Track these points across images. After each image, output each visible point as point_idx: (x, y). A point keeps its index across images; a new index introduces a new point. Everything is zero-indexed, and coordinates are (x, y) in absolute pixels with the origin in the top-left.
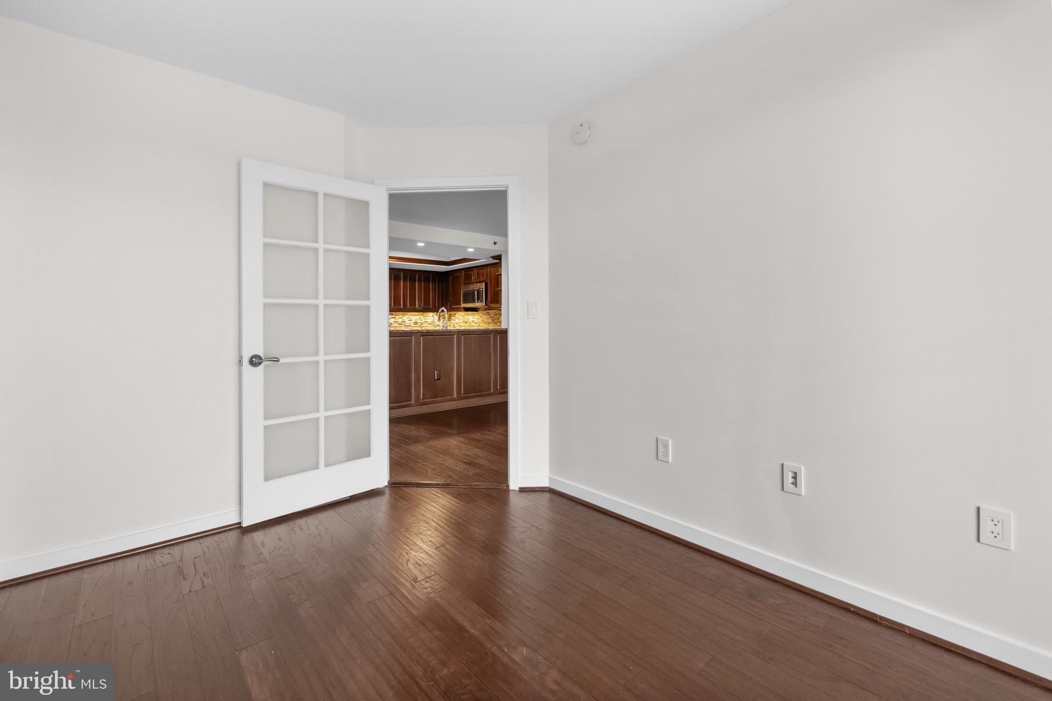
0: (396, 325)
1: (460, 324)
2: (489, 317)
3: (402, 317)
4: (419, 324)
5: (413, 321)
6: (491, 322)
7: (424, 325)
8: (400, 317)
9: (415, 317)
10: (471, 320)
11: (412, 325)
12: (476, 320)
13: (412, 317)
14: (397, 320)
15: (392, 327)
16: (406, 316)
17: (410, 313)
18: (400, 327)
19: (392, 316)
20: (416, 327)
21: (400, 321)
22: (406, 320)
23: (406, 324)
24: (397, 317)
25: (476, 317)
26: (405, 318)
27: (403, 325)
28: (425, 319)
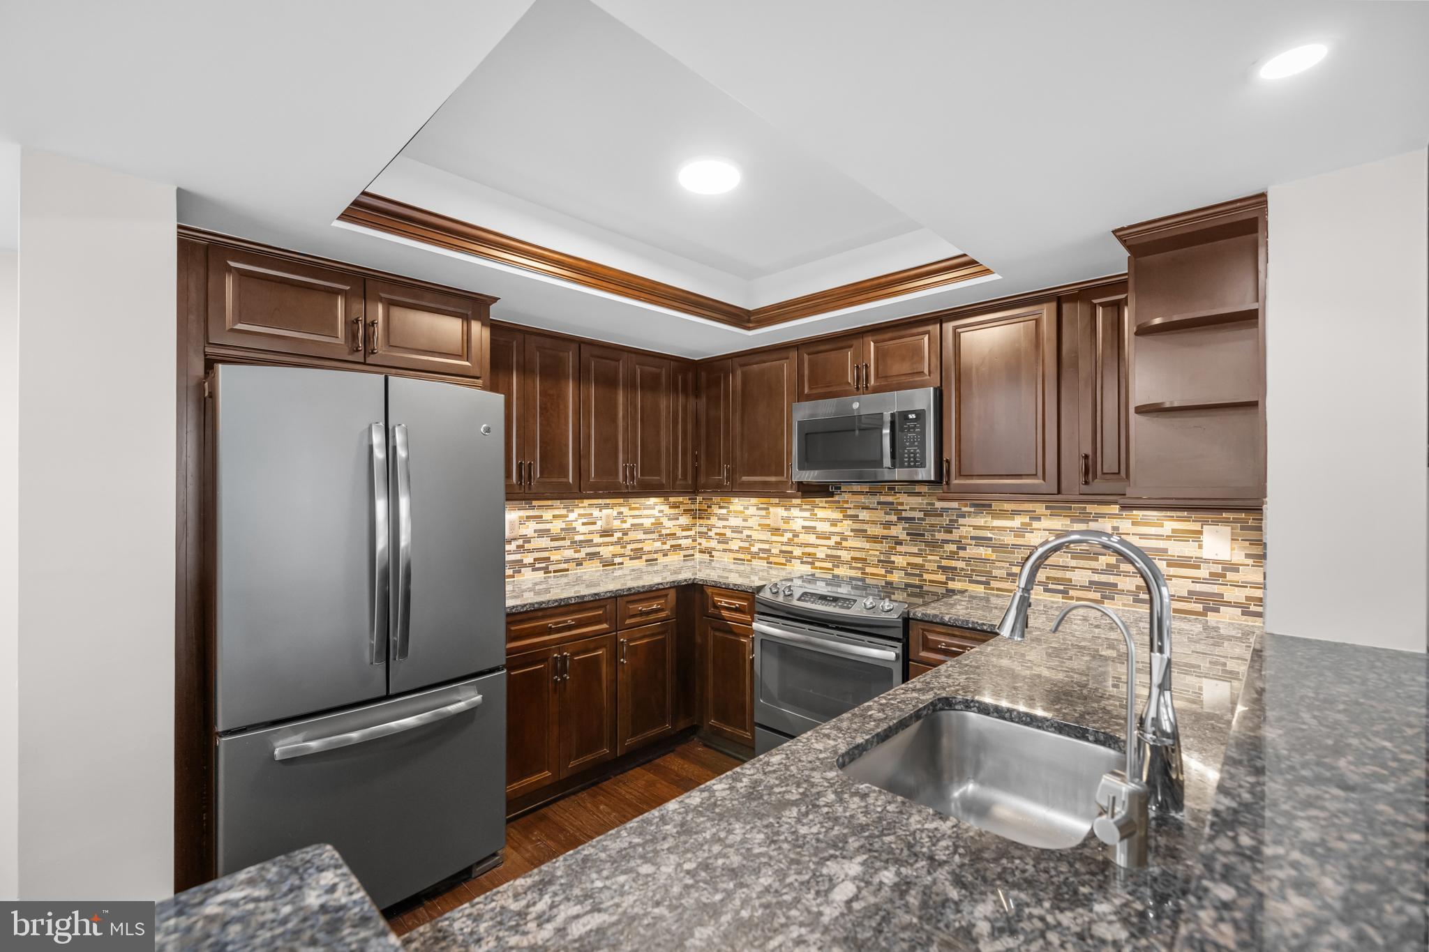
0: (545, 542)
1: (746, 532)
2: (894, 518)
3: (564, 512)
4: (618, 535)
5: (599, 526)
6: (903, 536)
7: (633, 535)
8: (557, 512)
9: (605, 512)
10: (797, 525)
11: (597, 539)
12: (824, 527)
13: (596, 513)
14: (547, 526)
15: (529, 551)
16: (577, 511)
17: (587, 502)
18: (557, 548)
19: (531, 513)
20: (606, 544)
21: (557, 526)
22: (578, 525)
23: (578, 538)
24: (548, 515)
25: (821, 513)
26: (572, 516)
27: (567, 543)
28: (634, 517)
